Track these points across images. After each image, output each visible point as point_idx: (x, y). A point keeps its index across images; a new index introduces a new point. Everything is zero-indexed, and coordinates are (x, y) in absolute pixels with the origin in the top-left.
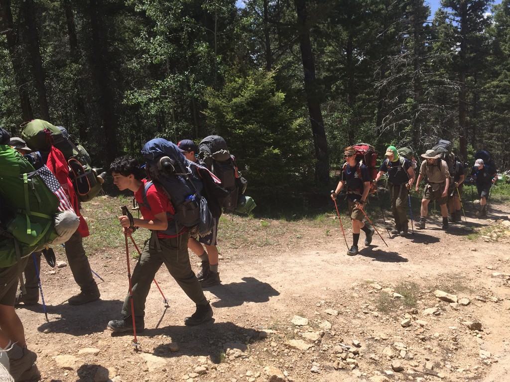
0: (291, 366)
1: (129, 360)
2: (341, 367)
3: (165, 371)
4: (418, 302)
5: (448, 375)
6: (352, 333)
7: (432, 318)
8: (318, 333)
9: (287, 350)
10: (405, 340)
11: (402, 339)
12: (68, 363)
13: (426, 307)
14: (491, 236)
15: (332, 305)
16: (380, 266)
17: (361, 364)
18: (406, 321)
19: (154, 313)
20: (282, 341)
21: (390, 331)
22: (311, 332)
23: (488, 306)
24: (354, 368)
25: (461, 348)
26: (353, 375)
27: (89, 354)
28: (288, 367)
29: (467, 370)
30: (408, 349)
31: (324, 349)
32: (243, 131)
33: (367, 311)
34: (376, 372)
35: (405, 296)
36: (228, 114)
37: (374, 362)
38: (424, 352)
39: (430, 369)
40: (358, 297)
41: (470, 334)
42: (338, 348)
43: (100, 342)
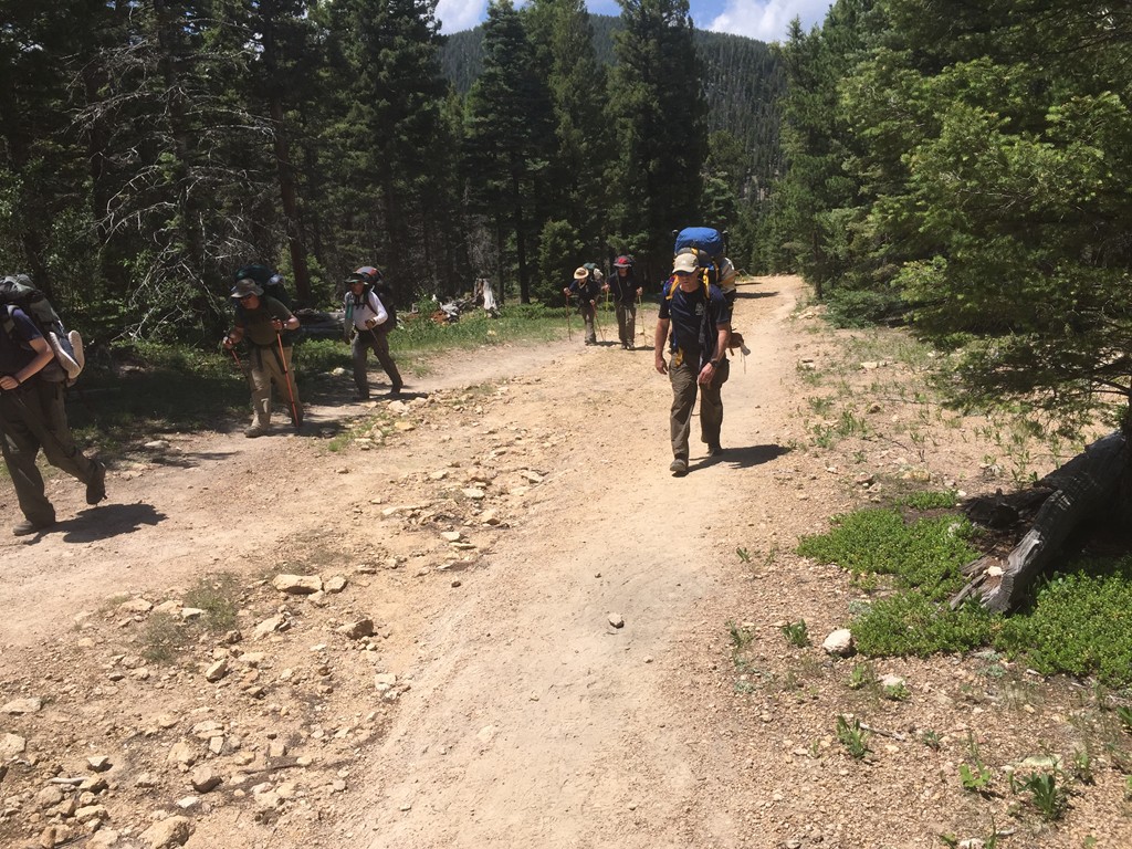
2: (60, 842)
4: (241, 613)
5: (318, 755)
6: (83, 742)
7: (273, 639)
10: (219, 710)
11: (211, 711)
13: (258, 620)
14: (372, 437)
15: (23, 688)
16: (144, 553)
17: (114, 809)
18: (217, 665)
21: (181, 702)
23: (383, 576)
24: (98, 828)
25: (338, 685)
29: (356, 728)
30: (227, 728)
31: (7, 810)
33: (118, 674)
34: (156, 814)
35: (211, 609)
37: (149, 790)
38: (262, 722)
39: (280, 755)
40: (92, 644)
41: (354, 648)
42: (50, 793)
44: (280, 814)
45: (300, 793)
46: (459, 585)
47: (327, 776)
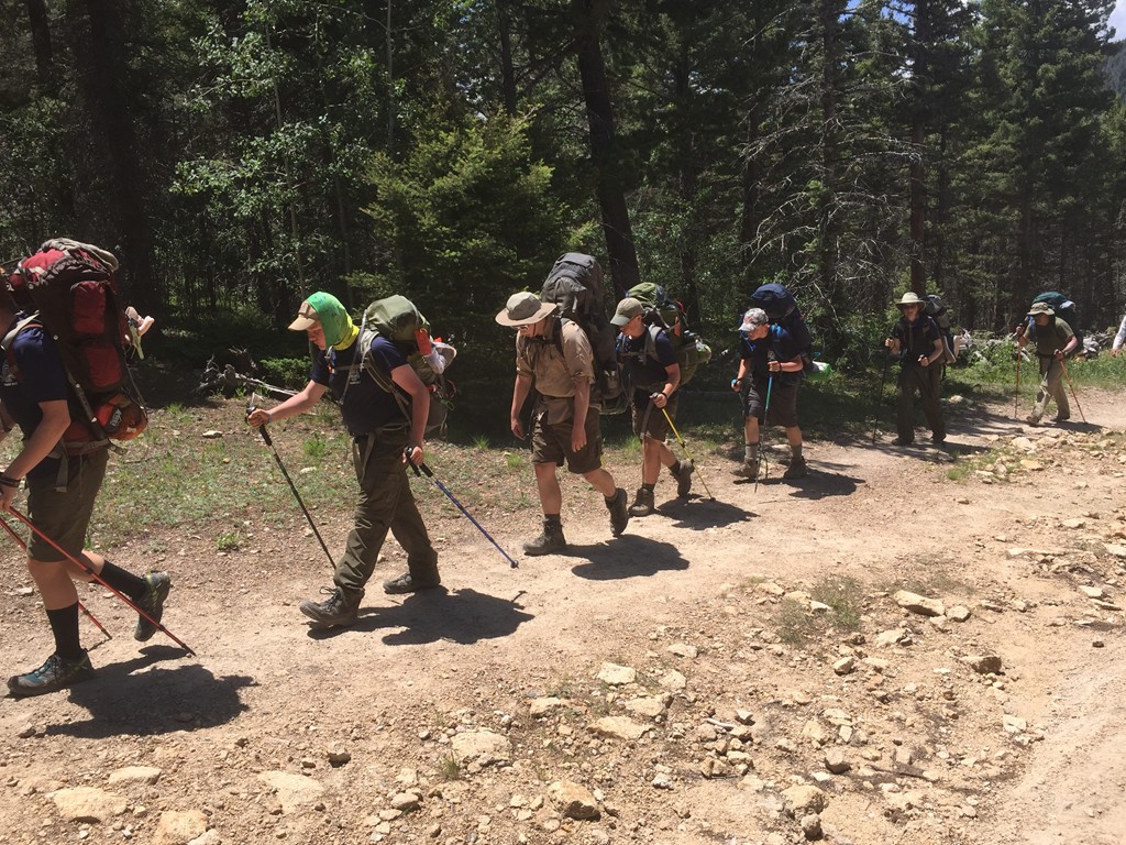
0: (608, 777)
1: (235, 789)
2: (717, 772)
3: (321, 809)
4: (863, 618)
5: (945, 775)
6: (731, 695)
7: (896, 651)
8: (658, 698)
9: (596, 741)
10: (847, 703)
11: (839, 701)
12: (86, 808)
13: (880, 629)
14: (995, 471)
15: (683, 635)
16: (775, 543)
17: (758, 761)
18: (844, 661)
19: (282, 676)
20: (582, 721)
21: (812, 685)
22: (644, 697)
23: (1008, 620)
24: (745, 773)
25: (963, 713)
26: (746, 788)
27: (136, 781)
28: (602, 781)
29: (984, 761)
30: (854, 722)
31: (675, 733)
32: (459, 254)
33: (758, 645)
34: (795, 777)
35: (836, 608)
36: (424, 215)
37: (787, 755)
38: (889, 726)
39: (906, 762)
40: (735, 614)
41: (979, 682)
42: (706, 730)
43: (159, 750)
44: (909, 817)
45: (928, 805)
46: (1102, 646)
47: (956, 798)
